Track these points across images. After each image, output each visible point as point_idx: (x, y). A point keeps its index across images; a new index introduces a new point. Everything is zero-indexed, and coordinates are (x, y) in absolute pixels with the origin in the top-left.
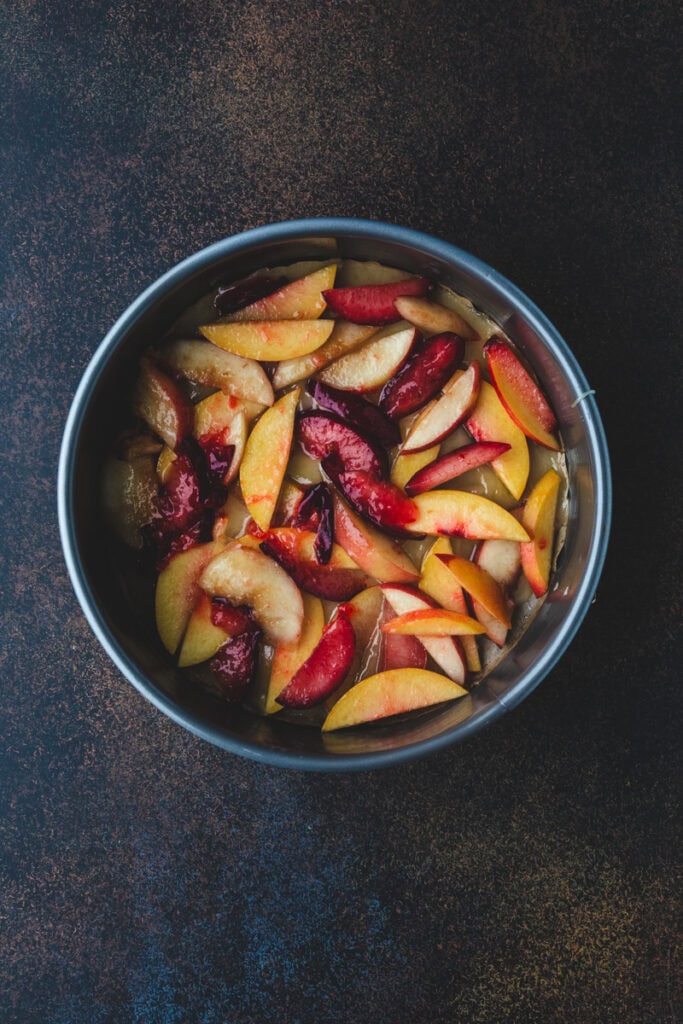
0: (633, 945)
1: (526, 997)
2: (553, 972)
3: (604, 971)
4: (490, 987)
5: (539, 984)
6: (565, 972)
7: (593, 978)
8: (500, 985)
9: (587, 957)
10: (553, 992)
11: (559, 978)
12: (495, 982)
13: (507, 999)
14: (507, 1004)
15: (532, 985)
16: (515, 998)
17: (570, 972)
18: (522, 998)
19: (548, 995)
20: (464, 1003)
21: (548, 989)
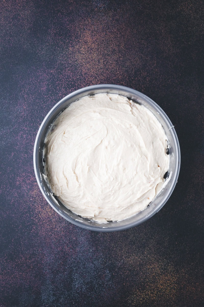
0: (176, 286)
1: (147, 299)
2: (154, 292)
3: (168, 293)
4: (137, 296)
5: (150, 296)
6: (157, 293)
7: (165, 295)
8: (140, 295)
9: (163, 289)
10: (154, 298)
11: (156, 294)
12: (139, 294)
13: (141, 299)
14: (141, 301)
15: (148, 296)
16: (143, 299)
17: (159, 293)
18: (146, 299)
19: (152, 299)
20: (130, 300)
21: (152, 297)
